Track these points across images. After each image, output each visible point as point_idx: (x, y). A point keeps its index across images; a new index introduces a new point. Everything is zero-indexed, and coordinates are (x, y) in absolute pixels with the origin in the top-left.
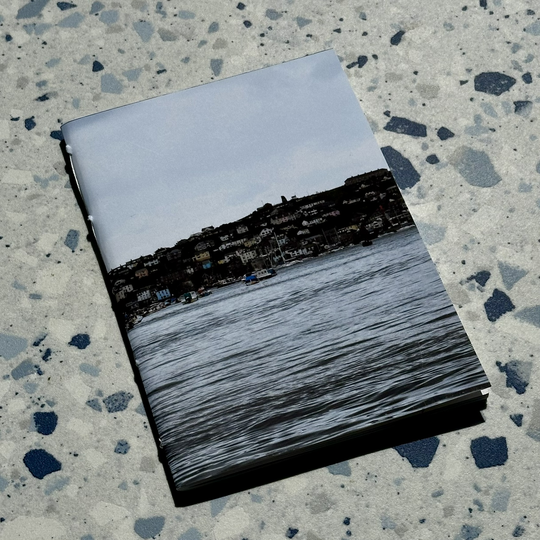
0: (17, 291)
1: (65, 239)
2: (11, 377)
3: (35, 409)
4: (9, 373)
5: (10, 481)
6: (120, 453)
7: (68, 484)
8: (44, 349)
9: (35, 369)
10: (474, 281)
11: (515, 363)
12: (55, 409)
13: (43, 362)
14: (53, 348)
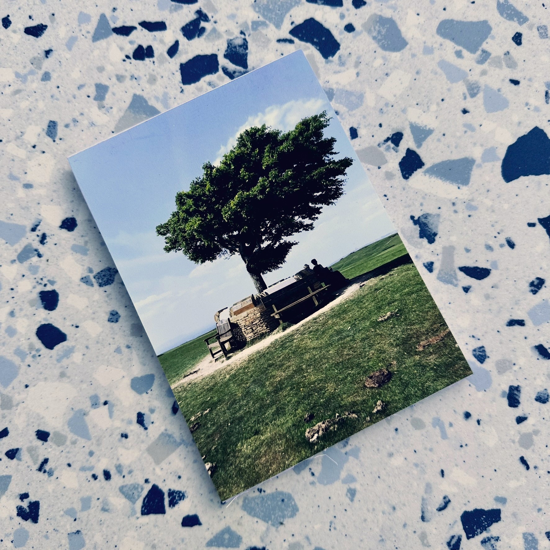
0: (13, 182)
1: (46, 129)
2: (17, 262)
3: (40, 288)
4: (15, 258)
5: (28, 352)
6: (113, 322)
7: (74, 352)
8: (40, 233)
9: (36, 253)
10: (389, 143)
11: (426, 216)
12: (55, 287)
13: (41, 246)
14: (48, 233)
